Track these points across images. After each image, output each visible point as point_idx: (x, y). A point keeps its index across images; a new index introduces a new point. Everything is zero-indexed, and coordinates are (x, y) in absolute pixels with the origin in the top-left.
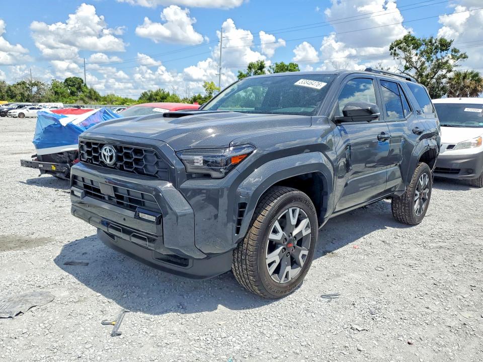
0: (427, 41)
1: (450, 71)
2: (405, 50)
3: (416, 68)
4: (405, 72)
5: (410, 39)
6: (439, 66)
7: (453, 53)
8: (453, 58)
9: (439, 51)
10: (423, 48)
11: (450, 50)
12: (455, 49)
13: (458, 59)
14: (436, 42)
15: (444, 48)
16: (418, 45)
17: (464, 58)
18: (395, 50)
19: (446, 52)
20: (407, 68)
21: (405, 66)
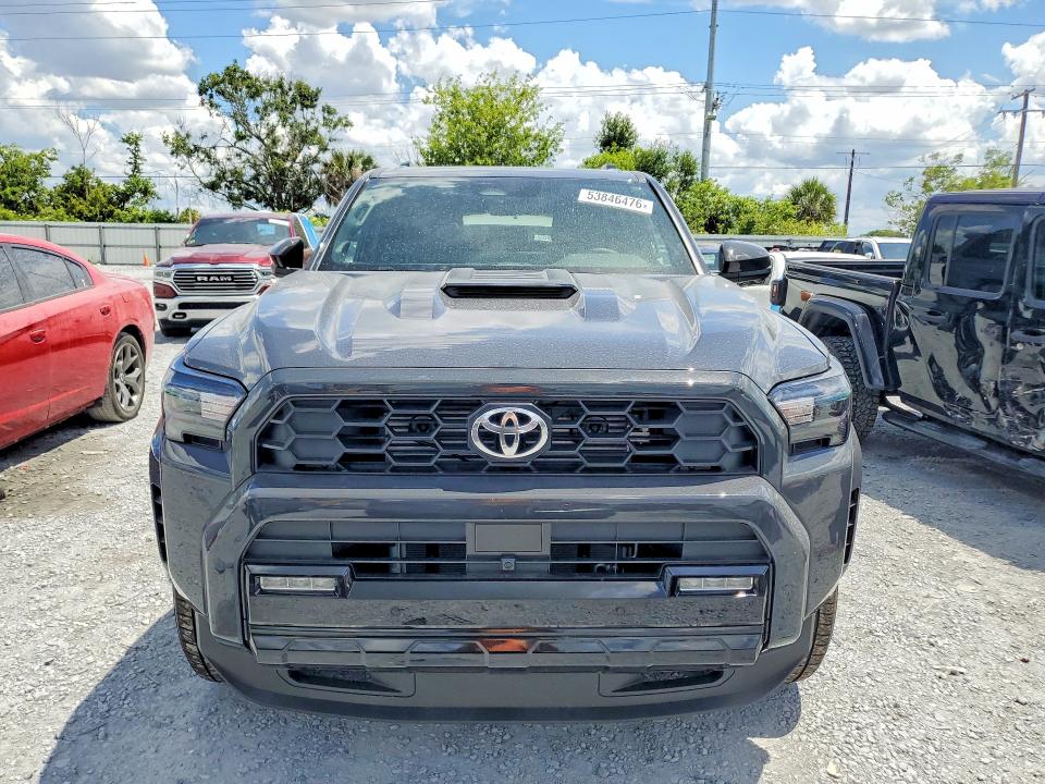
0: (272, 83)
1: (324, 149)
2: (230, 98)
3: (258, 138)
4: (237, 145)
5: (238, 75)
6: (305, 138)
7: (326, 115)
8: (325, 125)
9: (299, 107)
10: (265, 96)
11: (319, 108)
12: (329, 107)
13: (335, 126)
14: (290, 89)
15: (308, 103)
16: (258, 90)
17: (346, 125)
18: (211, 96)
19: (312, 110)
20: (240, 137)
21: (237, 133)
